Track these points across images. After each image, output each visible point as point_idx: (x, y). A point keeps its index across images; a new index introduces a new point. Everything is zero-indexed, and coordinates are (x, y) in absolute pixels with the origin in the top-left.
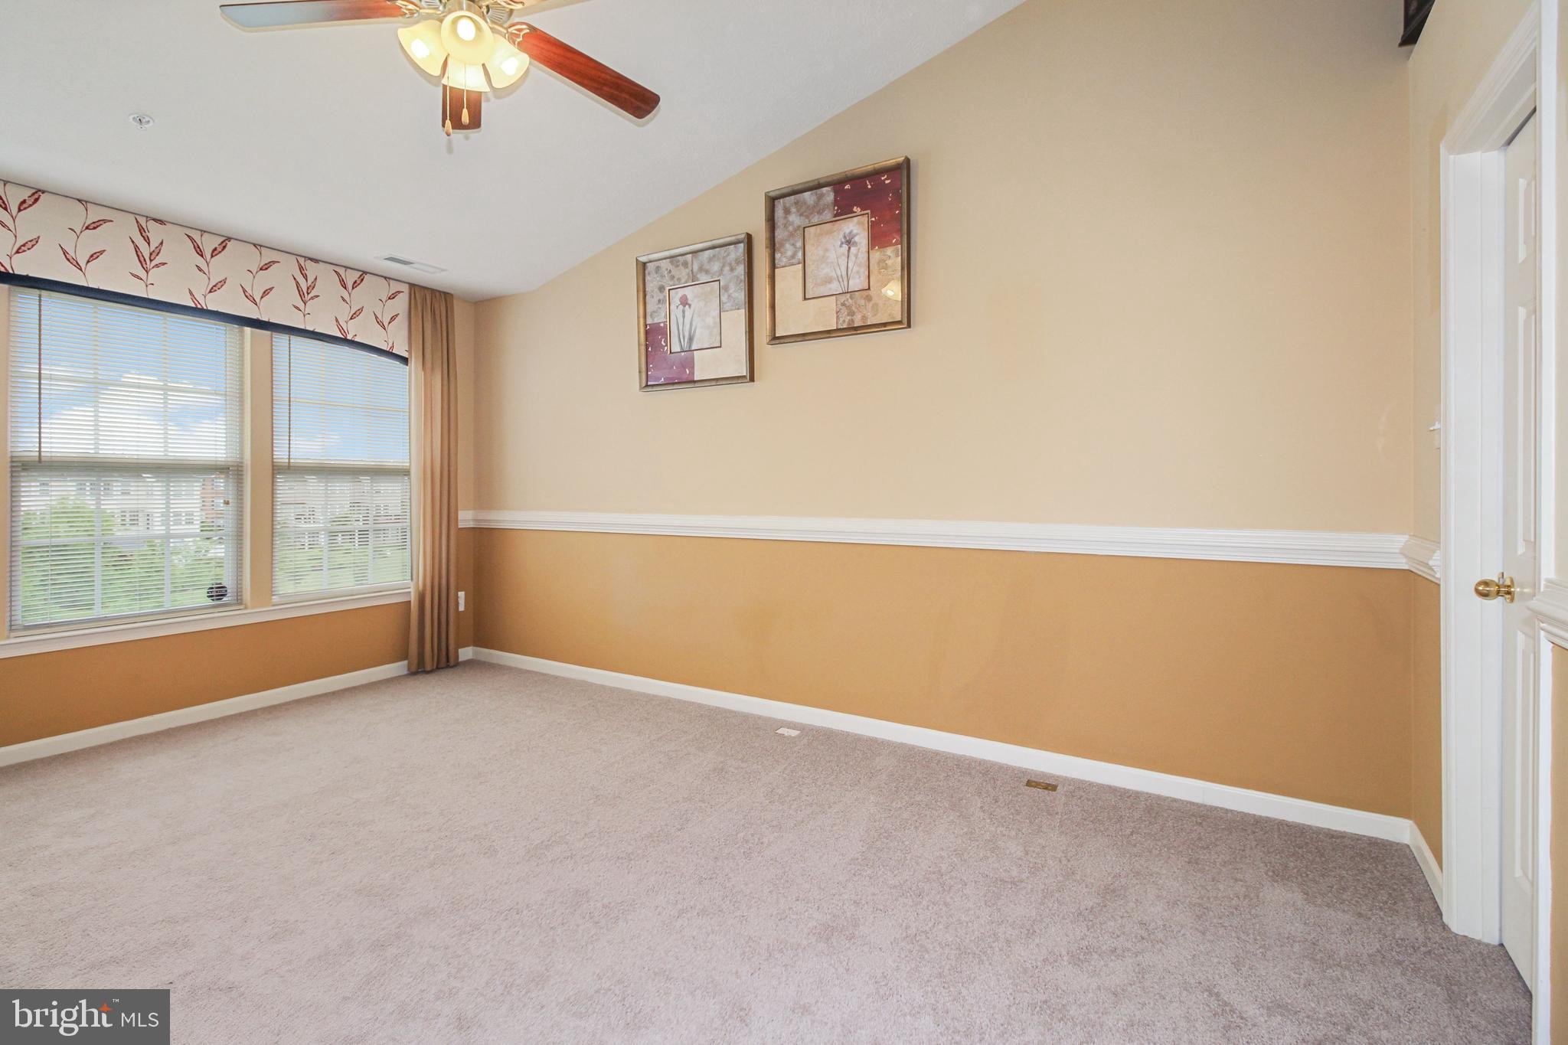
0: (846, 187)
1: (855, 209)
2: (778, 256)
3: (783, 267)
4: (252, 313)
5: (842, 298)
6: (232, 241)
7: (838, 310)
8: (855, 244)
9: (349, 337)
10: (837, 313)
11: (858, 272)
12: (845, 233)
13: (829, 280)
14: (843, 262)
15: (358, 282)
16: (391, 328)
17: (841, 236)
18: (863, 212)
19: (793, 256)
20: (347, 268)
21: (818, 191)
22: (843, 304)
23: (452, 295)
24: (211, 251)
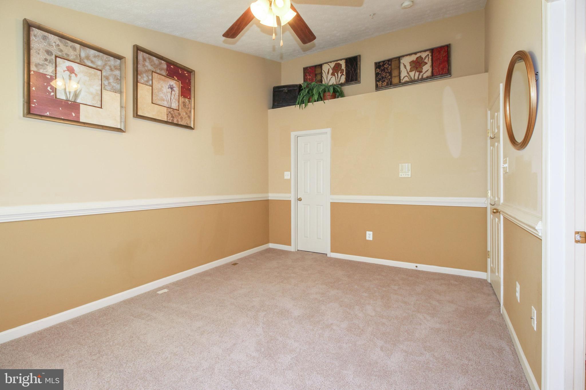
0: (172, 67)
1: (175, 77)
2: (139, 77)
3: (142, 83)
5: (170, 110)
7: (168, 114)
8: (174, 91)
10: (167, 115)
11: (175, 102)
12: (170, 84)
13: (163, 100)
14: (169, 95)
17: (169, 84)
18: (178, 80)
19: (147, 81)
21: (160, 61)
22: (170, 112)
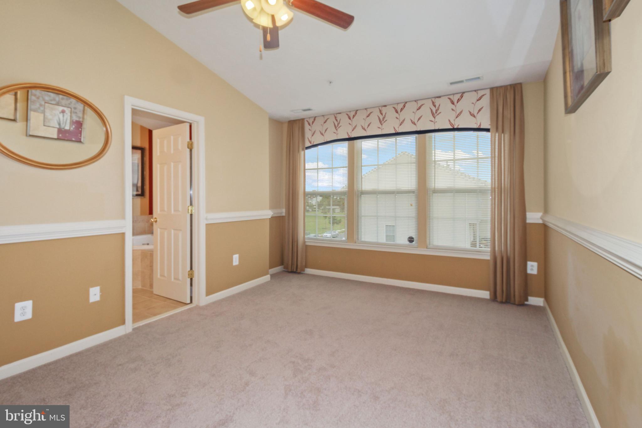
4: (414, 129)
6: (407, 103)
9: (455, 127)
15: (460, 99)
16: (479, 116)
20: (454, 94)
23: (520, 84)
24: (400, 109)
